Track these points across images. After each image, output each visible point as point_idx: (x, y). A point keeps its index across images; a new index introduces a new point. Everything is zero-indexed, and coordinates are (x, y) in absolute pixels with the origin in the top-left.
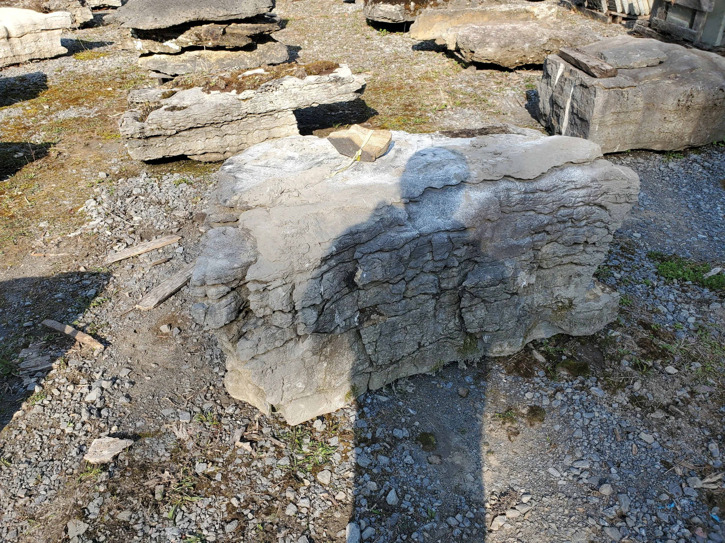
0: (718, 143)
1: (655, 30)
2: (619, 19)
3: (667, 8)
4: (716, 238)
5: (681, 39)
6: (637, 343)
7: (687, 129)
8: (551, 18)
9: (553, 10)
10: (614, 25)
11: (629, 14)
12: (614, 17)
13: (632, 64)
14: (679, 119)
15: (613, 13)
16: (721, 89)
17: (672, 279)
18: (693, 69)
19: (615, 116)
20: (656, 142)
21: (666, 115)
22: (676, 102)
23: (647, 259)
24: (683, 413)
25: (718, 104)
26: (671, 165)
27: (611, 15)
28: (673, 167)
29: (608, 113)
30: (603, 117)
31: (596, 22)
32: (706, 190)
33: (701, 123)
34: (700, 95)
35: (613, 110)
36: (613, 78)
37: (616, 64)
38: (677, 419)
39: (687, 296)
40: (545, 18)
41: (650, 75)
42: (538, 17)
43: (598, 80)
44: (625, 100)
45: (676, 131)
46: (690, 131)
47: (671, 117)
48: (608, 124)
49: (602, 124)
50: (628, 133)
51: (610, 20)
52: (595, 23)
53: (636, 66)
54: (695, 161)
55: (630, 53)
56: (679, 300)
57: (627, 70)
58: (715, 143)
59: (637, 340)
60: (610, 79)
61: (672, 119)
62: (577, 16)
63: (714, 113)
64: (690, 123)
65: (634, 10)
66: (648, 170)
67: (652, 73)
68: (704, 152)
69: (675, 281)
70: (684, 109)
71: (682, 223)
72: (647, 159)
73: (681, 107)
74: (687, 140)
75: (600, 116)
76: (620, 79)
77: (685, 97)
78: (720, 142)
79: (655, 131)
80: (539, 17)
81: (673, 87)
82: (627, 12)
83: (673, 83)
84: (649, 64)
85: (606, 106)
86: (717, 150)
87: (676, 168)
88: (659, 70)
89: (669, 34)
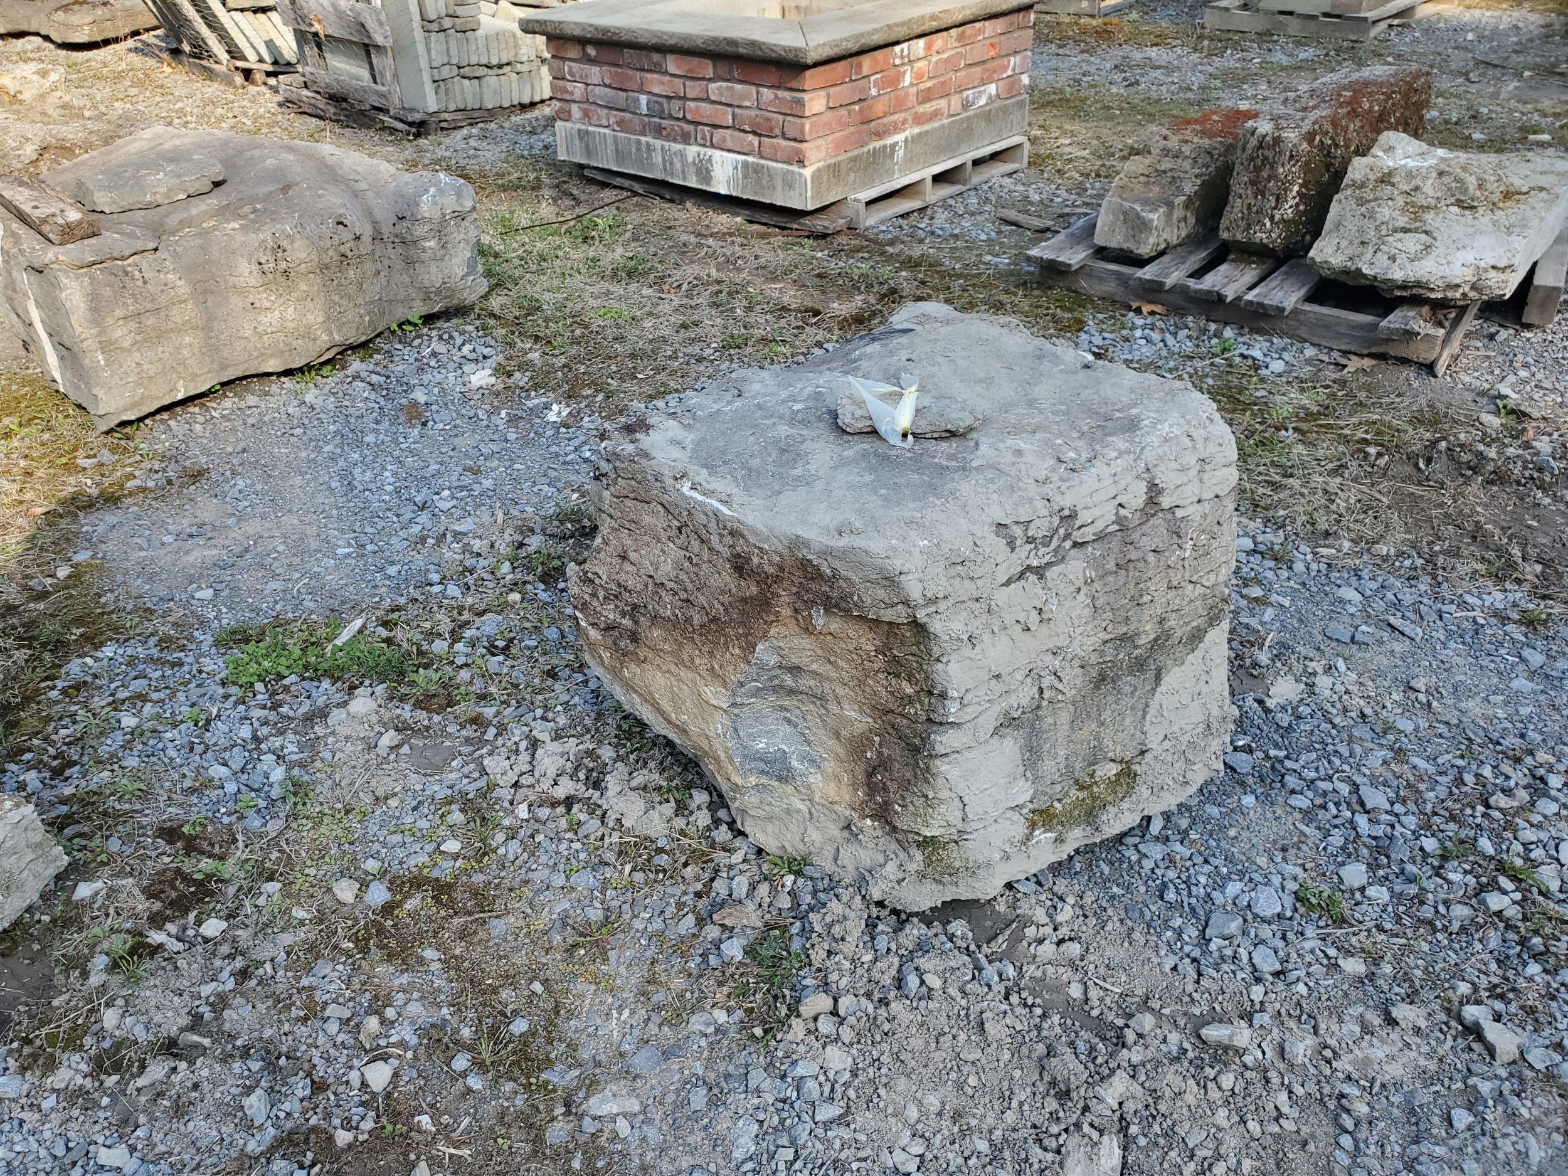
0: (400, 326)
1: (318, 93)
2: (259, 77)
3: (319, 46)
4: (369, 547)
5: (368, 107)
6: (144, 891)
7: (310, 317)
8: (58, 94)
9: (54, 77)
10: (252, 89)
11: (275, 63)
12: (247, 74)
13: (148, 198)
14: (281, 300)
15: (239, 64)
16: (339, 223)
17: (252, 684)
18: (286, 188)
19: (133, 325)
20: (263, 356)
21: (252, 299)
22: (255, 267)
23: (213, 650)
24: (206, 1042)
25: (350, 254)
26: (309, 398)
27: (237, 68)
28: (314, 401)
29: (110, 321)
30: (102, 332)
31: (216, 85)
32: (370, 439)
33: (336, 298)
34: (297, 244)
35: (119, 313)
36: (93, 241)
37: (114, 202)
38: (192, 1063)
39: (283, 717)
40: (42, 96)
41: (191, 218)
42: (20, 97)
43: (56, 249)
44: (140, 283)
45: (290, 325)
46: (321, 319)
47: (263, 299)
48: (126, 344)
49: (107, 347)
50: (186, 353)
51: (239, 79)
52: (213, 89)
53: (159, 199)
54: (356, 377)
55: (142, 172)
56: (265, 731)
57: (142, 213)
58: (394, 327)
59: (145, 883)
60: (86, 242)
61: (268, 305)
62: (176, 77)
63: (351, 273)
64: (309, 304)
65: (281, 54)
66: (266, 419)
67: (194, 212)
68: (378, 351)
69: (259, 687)
70: (281, 279)
71: (311, 531)
72: (266, 394)
73: (270, 276)
74: (325, 337)
75: (94, 331)
76: (112, 240)
77: (268, 252)
78: (403, 323)
79: (248, 333)
80: (27, 96)
81: (240, 237)
82: (267, 58)
83: (242, 227)
84: (191, 191)
85: (97, 309)
86: (400, 342)
87: (318, 403)
88: (213, 201)
89: (345, 100)
